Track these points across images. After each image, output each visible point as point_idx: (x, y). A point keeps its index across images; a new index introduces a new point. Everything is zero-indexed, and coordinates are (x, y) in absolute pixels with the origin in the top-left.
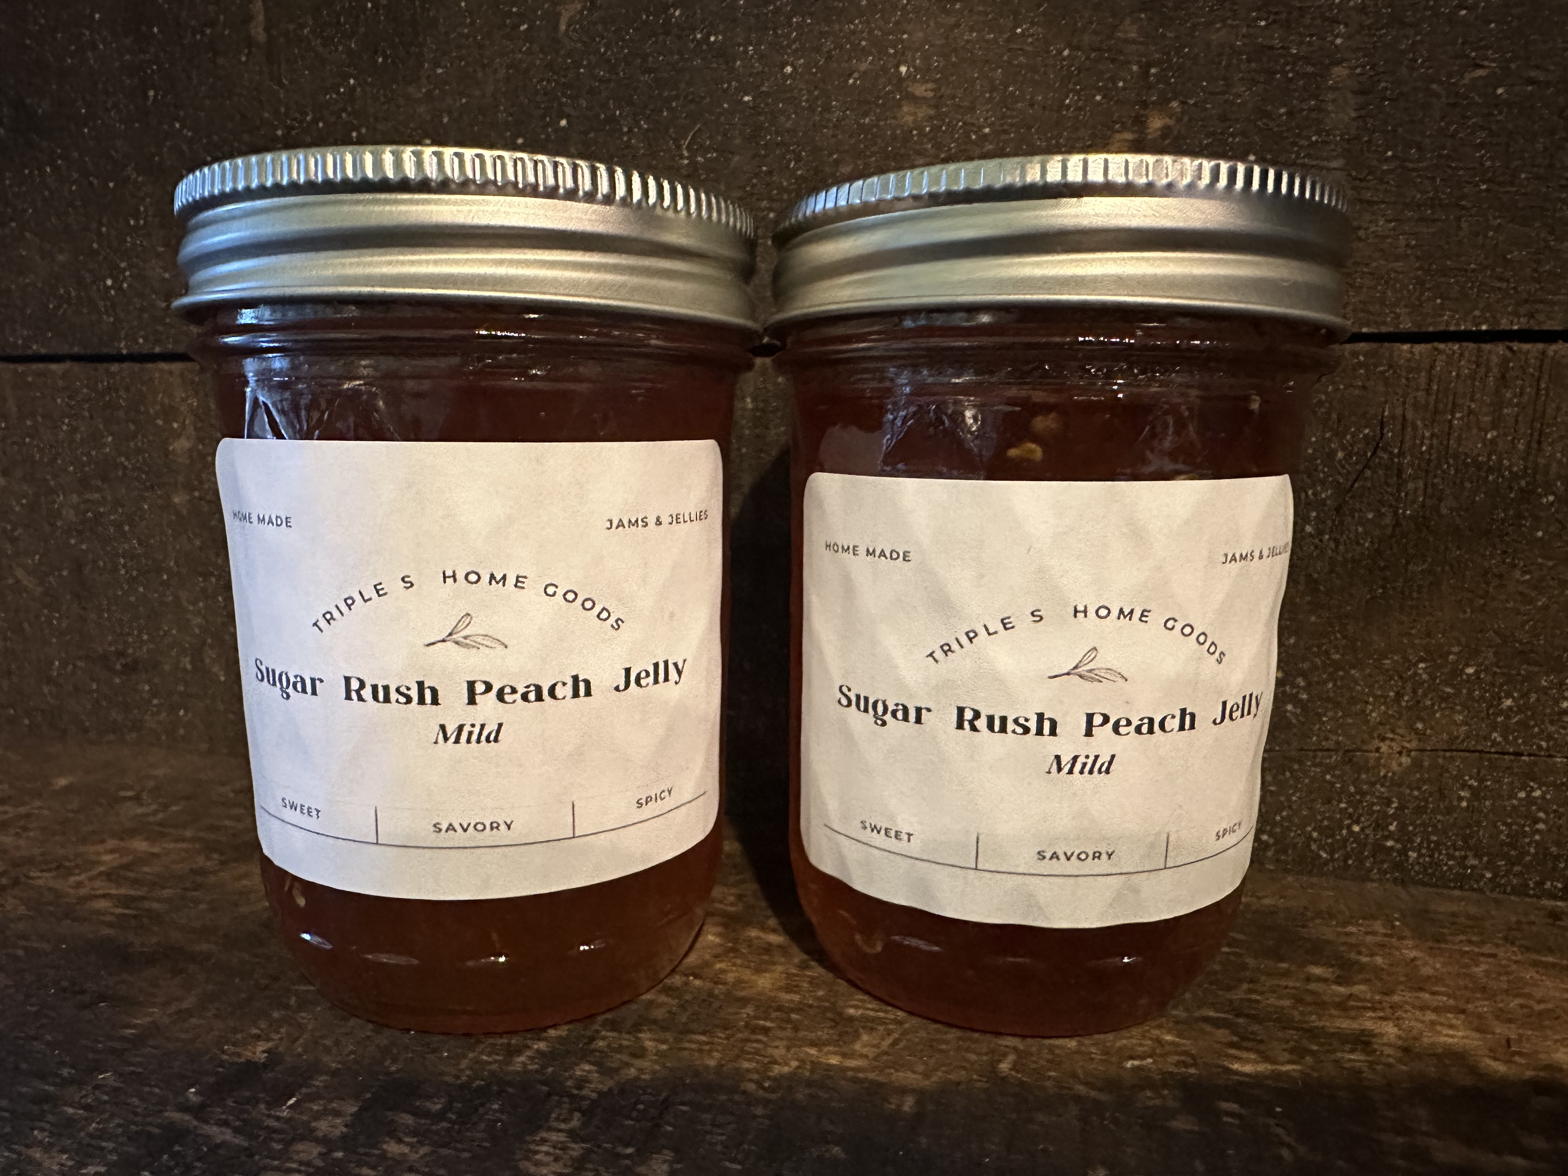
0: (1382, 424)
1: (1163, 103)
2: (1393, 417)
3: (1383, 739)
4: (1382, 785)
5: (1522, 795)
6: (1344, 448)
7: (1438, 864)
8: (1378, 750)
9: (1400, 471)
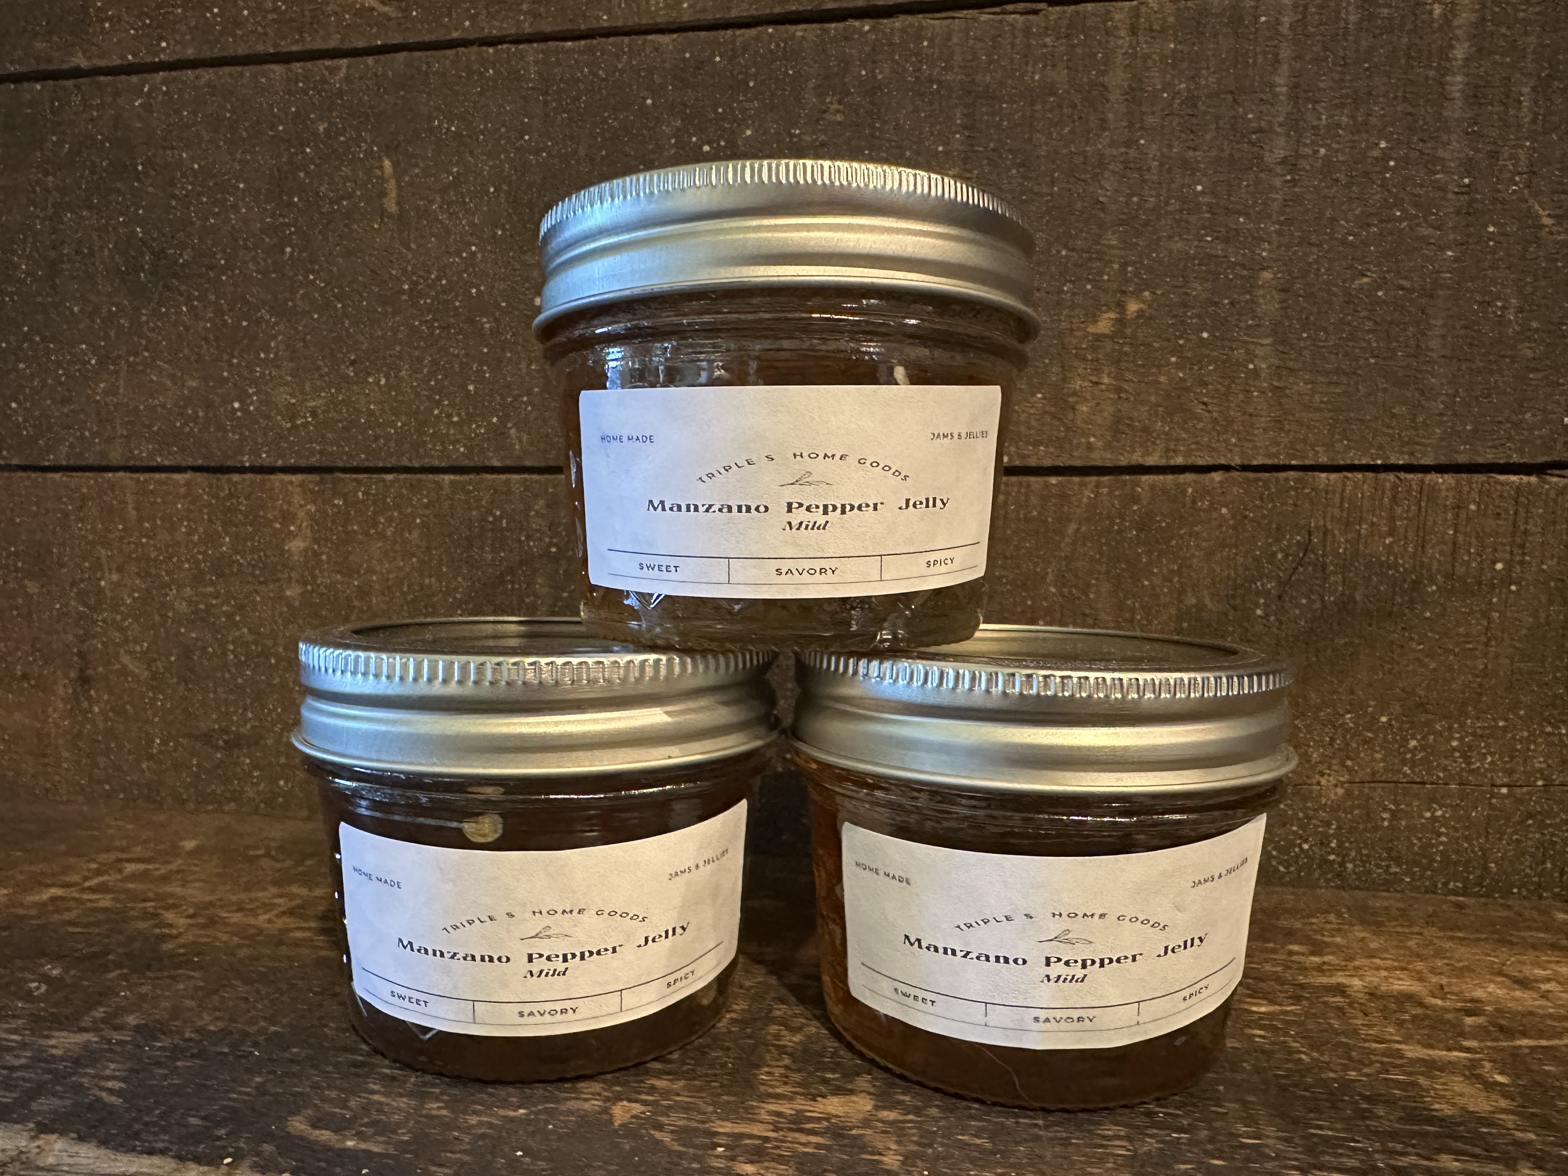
0: (1310, 533)
1: (1137, 294)
2: (1317, 527)
3: (1322, 774)
4: (1325, 811)
5: (1428, 815)
6: (1282, 551)
7: (1369, 872)
8: (1319, 783)
9: (1324, 568)
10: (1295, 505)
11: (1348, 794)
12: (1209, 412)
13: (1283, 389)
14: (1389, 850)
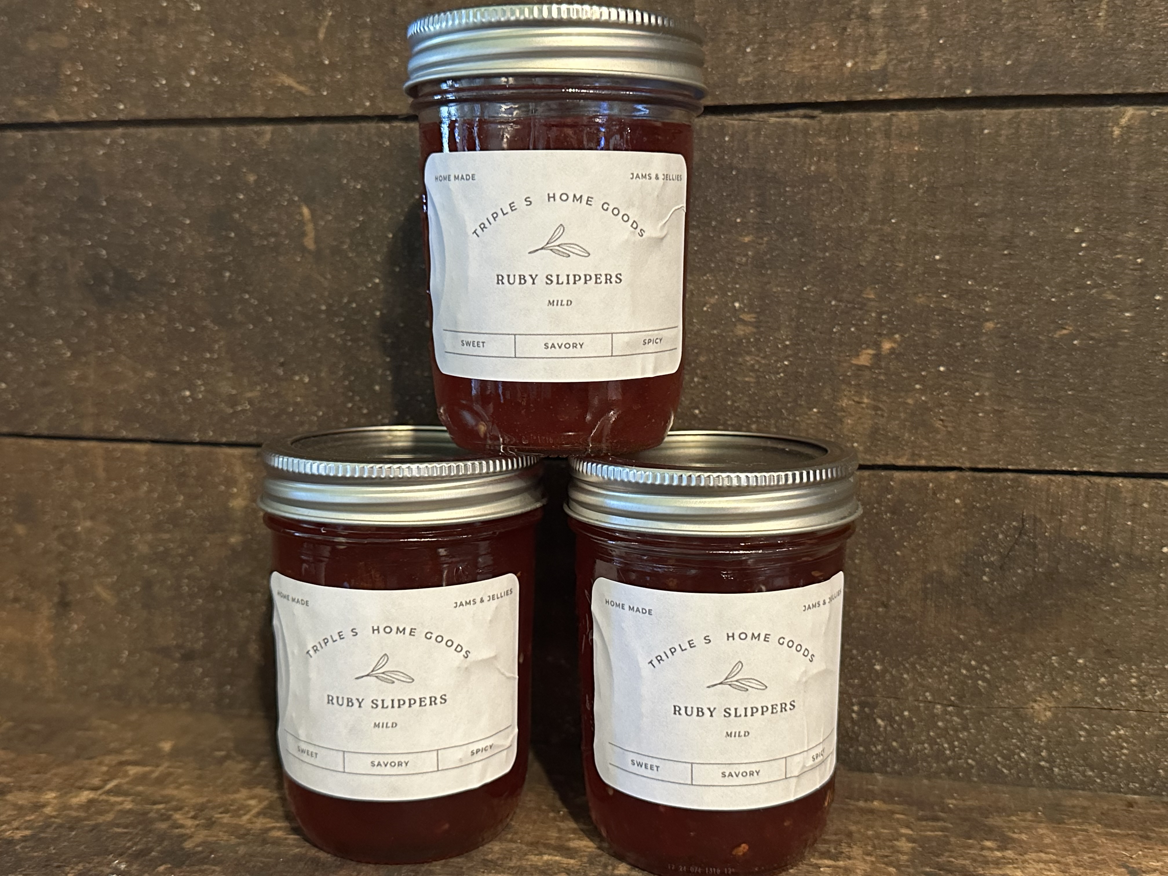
0: (1023, 521)
2: (1029, 516)
4: (1036, 729)
5: (1113, 733)
6: (1002, 533)
7: (1070, 775)
9: (1035, 546)
10: (1012, 499)
11: (1055, 715)
12: (946, 427)
13: (1001, 412)
14: (1085, 759)
